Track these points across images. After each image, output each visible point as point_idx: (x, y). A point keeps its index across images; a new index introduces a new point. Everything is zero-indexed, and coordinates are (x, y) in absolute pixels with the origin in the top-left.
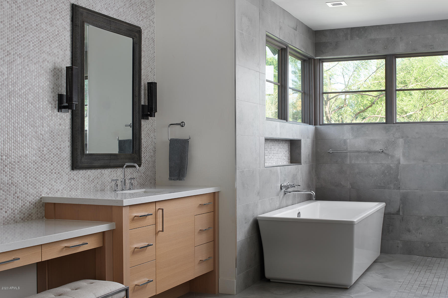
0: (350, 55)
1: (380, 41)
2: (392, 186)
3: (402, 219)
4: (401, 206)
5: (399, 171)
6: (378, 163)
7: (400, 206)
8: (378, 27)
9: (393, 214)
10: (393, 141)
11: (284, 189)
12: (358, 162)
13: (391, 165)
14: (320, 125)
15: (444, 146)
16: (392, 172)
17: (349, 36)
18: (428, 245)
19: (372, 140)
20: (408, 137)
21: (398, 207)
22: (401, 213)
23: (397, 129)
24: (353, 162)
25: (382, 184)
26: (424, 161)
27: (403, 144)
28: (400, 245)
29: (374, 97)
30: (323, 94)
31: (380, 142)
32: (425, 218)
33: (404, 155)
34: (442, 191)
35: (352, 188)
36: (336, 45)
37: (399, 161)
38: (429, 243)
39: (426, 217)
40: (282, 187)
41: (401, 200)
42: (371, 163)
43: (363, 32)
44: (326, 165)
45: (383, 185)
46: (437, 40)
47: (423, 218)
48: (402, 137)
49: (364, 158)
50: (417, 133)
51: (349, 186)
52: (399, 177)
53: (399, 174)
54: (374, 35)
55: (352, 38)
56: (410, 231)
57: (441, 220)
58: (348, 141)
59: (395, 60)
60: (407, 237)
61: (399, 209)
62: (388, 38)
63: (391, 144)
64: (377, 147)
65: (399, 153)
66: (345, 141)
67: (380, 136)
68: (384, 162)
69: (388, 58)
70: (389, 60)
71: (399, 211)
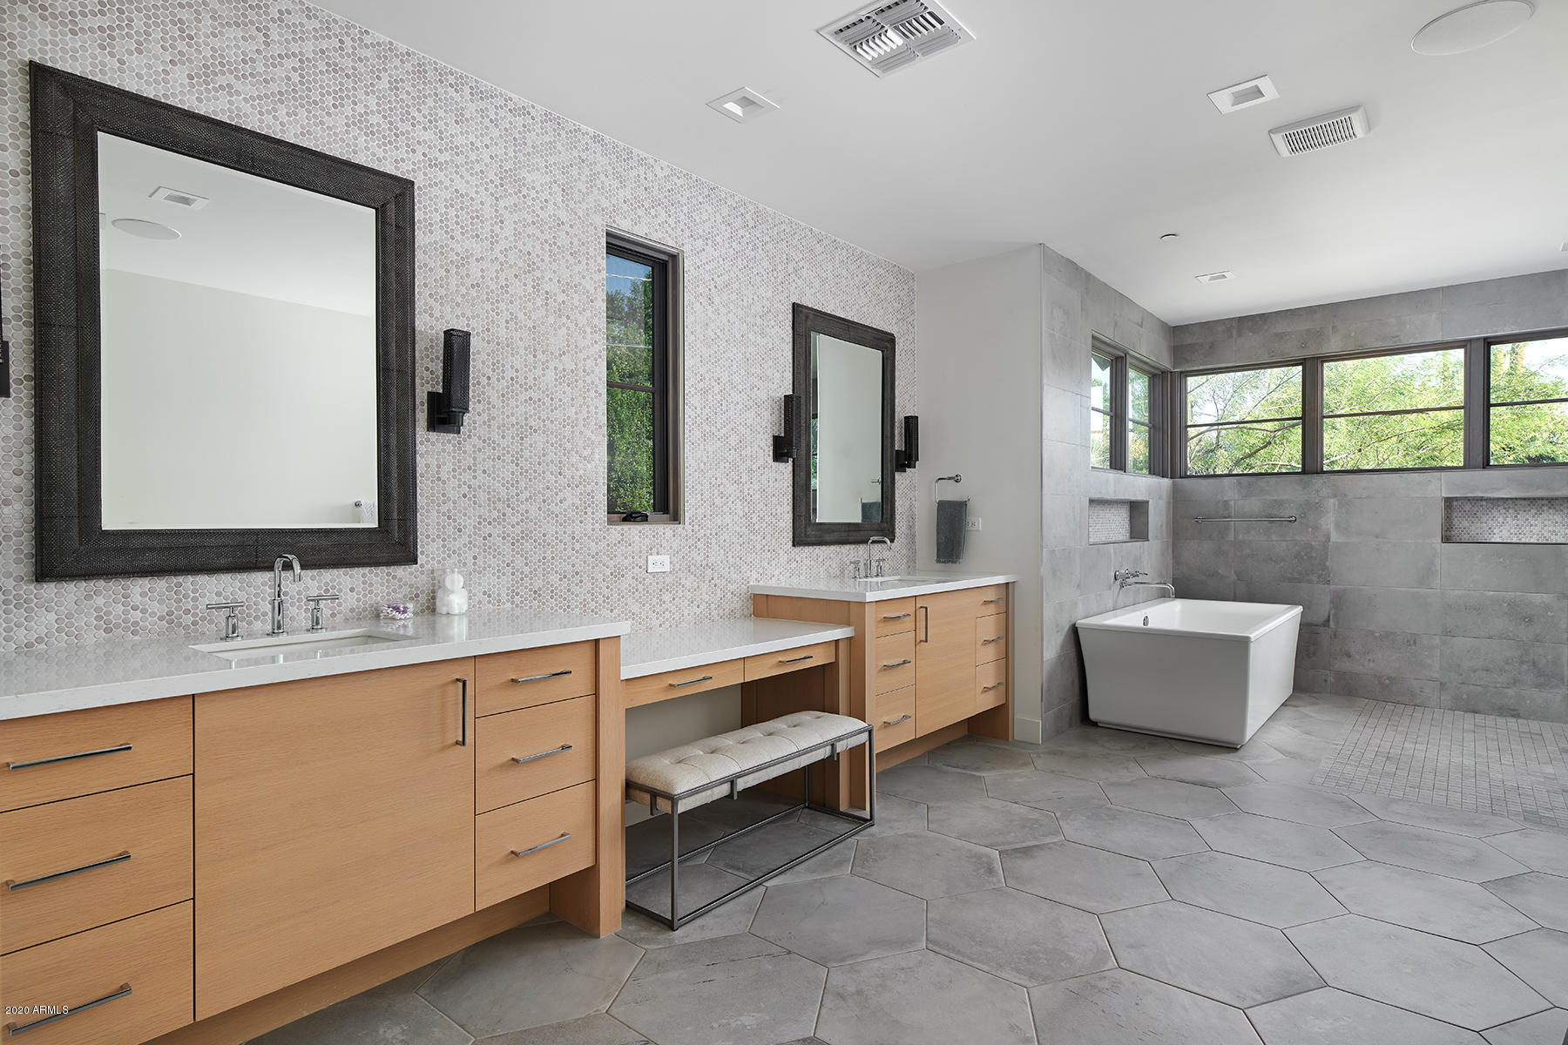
0: (1235, 362)
1: (1293, 336)
2: (1315, 579)
3: (1335, 635)
4: (1332, 612)
5: (1329, 553)
6: (1288, 539)
7: (1329, 612)
9: (1316, 627)
10: (1317, 503)
11: (1120, 579)
12: (1251, 538)
13: (1313, 543)
14: (1180, 477)
16: (1314, 554)
17: (1235, 331)
18: (1388, 682)
19: (1275, 501)
20: (1345, 496)
21: (1327, 615)
22: (1332, 624)
23: (1325, 483)
24: (1240, 537)
25: (1295, 574)
26: (1378, 537)
27: (1337, 507)
28: (1331, 679)
30: (1187, 428)
31: (1292, 505)
32: (1381, 635)
33: (1337, 526)
35: (1238, 579)
36: (1210, 347)
37: (1328, 536)
38: (1388, 679)
39: (1382, 633)
40: (1117, 576)
41: (1332, 601)
43: (1260, 322)
44: (1193, 542)
45: (1297, 577)
46: (1408, 326)
47: (1377, 635)
48: (1335, 496)
49: (1262, 531)
50: (1365, 489)
51: (1234, 577)
52: (1328, 564)
53: (1329, 558)
54: (1281, 327)
55: (1240, 334)
56: (1350, 656)
57: (1413, 640)
58: (1232, 503)
59: (1322, 365)
60: (1345, 665)
61: (1329, 617)
62: (1308, 330)
63: (1312, 508)
64: (1288, 512)
65: (1328, 522)
66: (1226, 503)
67: (1292, 495)
68: (1298, 538)
69: (1308, 364)
70: (1312, 368)
71: (1328, 620)
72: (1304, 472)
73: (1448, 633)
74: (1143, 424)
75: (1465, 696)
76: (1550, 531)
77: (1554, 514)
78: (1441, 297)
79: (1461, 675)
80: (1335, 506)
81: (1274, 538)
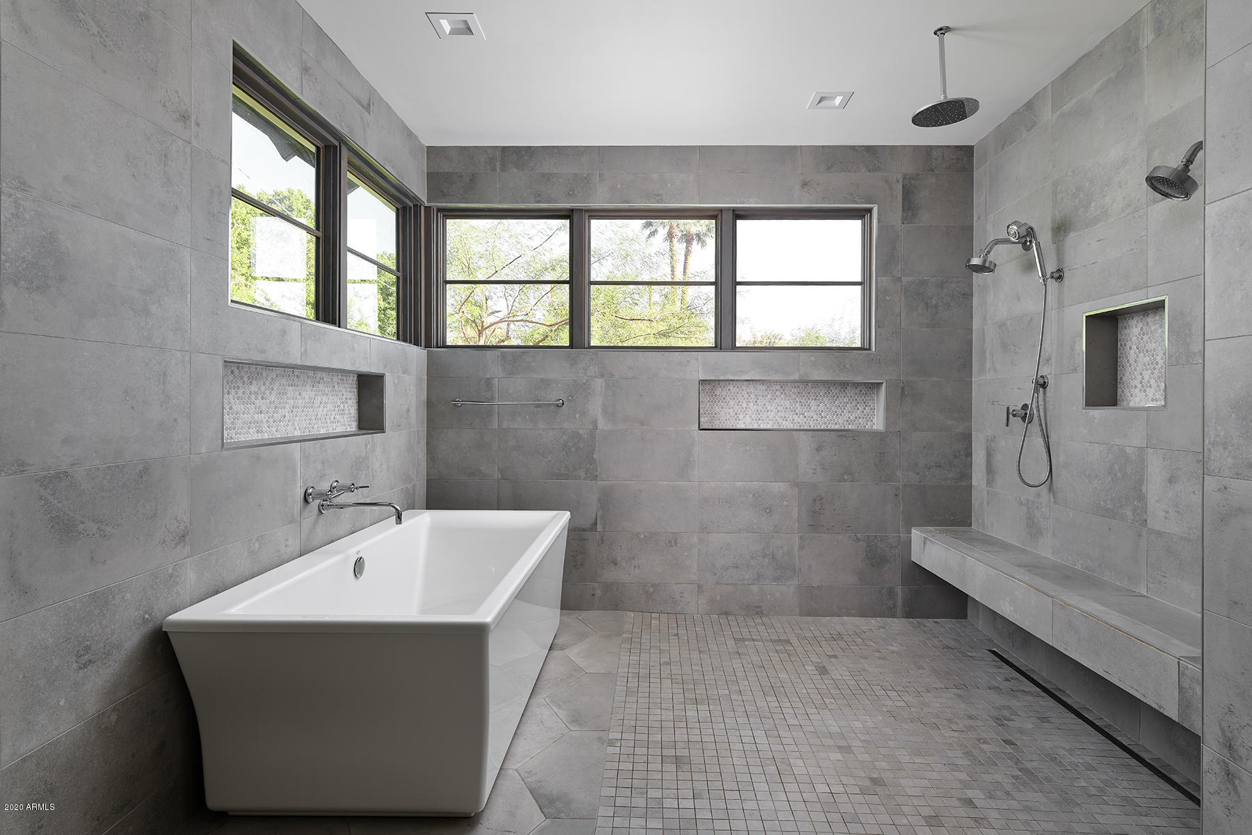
0: (499, 202)
1: (560, 180)
2: (582, 474)
3: (602, 540)
4: (599, 514)
5: (597, 443)
6: (555, 427)
7: (597, 514)
8: (556, 150)
9: (584, 530)
10: (585, 384)
11: (315, 504)
12: (516, 426)
13: (581, 431)
14: (437, 347)
15: (681, 395)
16: (581, 445)
17: (498, 164)
18: (652, 589)
19: (542, 380)
20: (612, 375)
21: (594, 516)
22: (599, 528)
23: (592, 359)
24: (505, 425)
25: (563, 469)
26: (642, 424)
27: (604, 388)
28: (599, 593)
29: (547, 326)
30: (446, 284)
31: (559, 385)
32: (645, 536)
33: (605, 411)
34: (676, 483)
35: (502, 479)
36: (471, 180)
37: (595, 423)
38: (652, 586)
39: (646, 534)
40: (308, 495)
41: (599, 500)
42: (542, 426)
43: (526, 158)
44: (450, 430)
45: (564, 472)
46: (669, 185)
47: (642, 536)
48: (602, 376)
49: (527, 417)
50: (630, 368)
51: (497, 475)
52: (595, 456)
53: (597, 449)
54: (548, 166)
55: (504, 169)
56: (616, 564)
57: (673, 541)
58: (495, 381)
59: (589, 223)
60: (610, 575)
61: (596, 520)
62: (575, 175)
63: (580, 389)
64: (553, 395)
65: (595, 407)
66: (489, 382)
67: (559, 373)
68: (565, 425)
69: (576, 217)
70: (578, 221)
71: (596, 523)
72: (571, 346)
73: (704, 529)
74: (390, 271)
75: (718, 598)
76: (781, 417)
77: (785, 399)
78: (698, 156)
79: (716, 574)
80: (602, 387)
81: (541, 425)
